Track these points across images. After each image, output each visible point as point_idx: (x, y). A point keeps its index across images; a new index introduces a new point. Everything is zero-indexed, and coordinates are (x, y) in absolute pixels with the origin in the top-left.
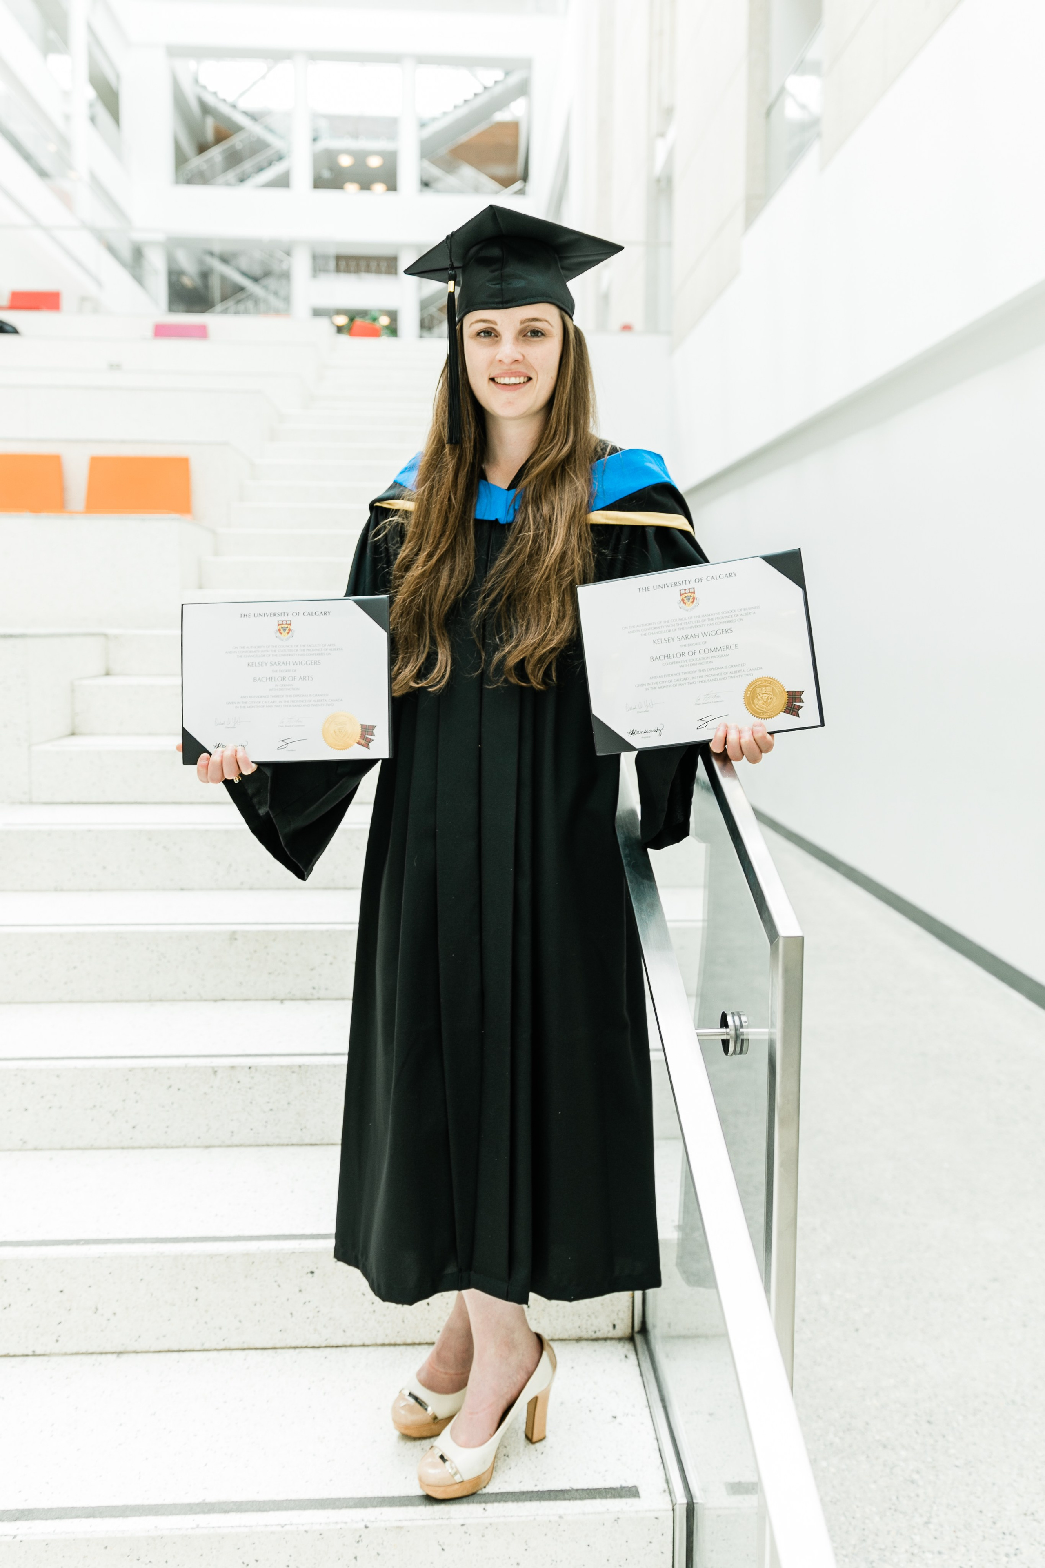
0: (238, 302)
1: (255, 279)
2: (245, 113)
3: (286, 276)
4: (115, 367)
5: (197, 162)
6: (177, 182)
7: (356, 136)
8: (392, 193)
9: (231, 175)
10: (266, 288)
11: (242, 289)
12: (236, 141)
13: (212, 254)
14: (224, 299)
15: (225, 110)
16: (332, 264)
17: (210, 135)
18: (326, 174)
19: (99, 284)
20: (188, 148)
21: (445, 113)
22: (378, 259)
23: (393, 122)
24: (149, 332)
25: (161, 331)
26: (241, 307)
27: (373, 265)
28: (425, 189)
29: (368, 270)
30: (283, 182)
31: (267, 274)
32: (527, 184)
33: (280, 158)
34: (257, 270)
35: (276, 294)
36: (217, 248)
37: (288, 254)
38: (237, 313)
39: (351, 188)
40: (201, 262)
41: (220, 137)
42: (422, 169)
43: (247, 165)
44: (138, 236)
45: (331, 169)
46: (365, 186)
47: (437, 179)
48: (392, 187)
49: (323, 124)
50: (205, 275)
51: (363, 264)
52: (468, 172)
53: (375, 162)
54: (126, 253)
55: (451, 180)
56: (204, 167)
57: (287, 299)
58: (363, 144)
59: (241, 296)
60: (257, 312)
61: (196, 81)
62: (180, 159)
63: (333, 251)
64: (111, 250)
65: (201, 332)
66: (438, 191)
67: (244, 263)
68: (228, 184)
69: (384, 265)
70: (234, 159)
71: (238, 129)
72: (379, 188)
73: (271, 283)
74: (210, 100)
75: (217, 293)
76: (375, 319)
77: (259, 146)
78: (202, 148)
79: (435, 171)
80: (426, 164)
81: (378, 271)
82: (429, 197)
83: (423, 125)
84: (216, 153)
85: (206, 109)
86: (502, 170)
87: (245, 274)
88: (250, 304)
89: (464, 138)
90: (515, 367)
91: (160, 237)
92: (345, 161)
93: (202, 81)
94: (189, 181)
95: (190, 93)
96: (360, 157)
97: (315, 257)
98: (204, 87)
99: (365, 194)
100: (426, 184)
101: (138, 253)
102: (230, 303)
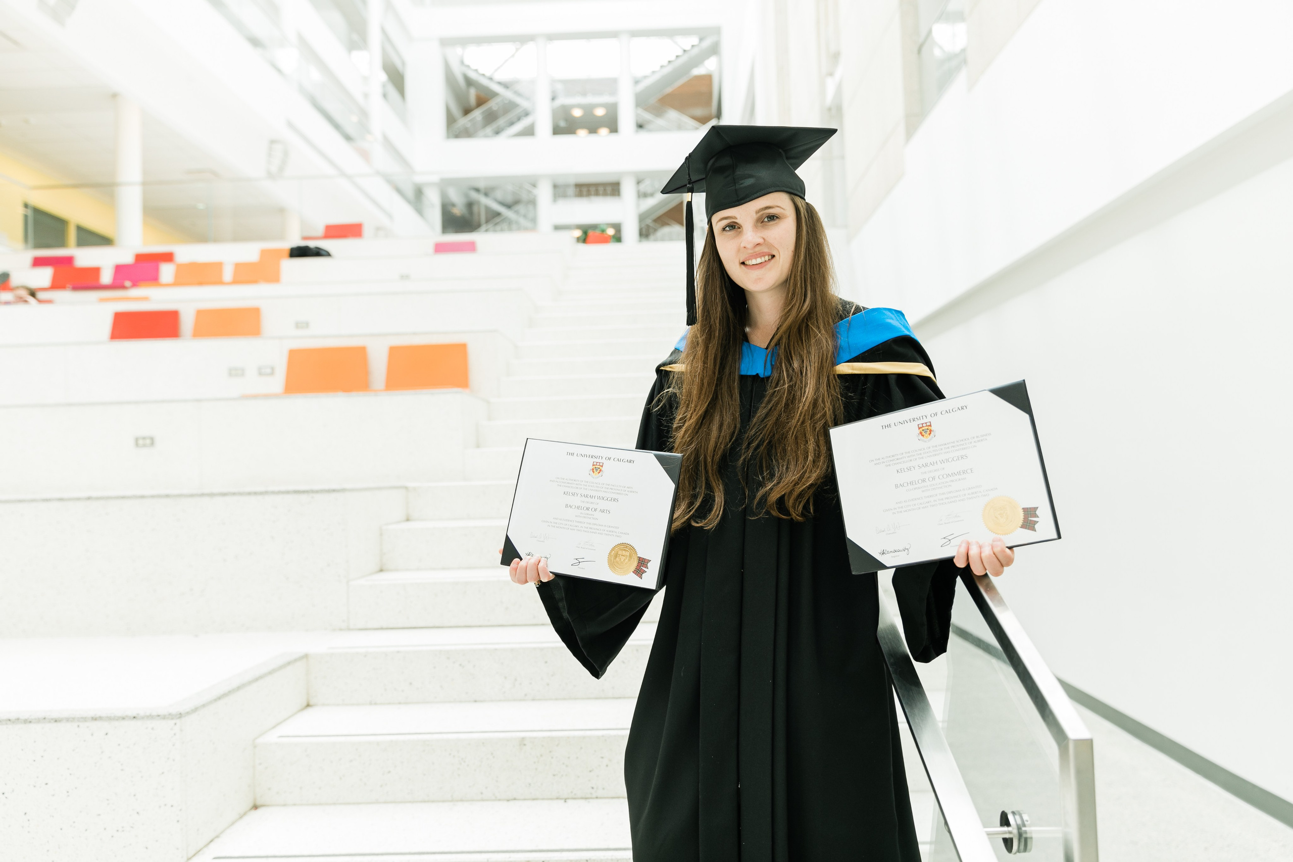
0: (496, 224)
1: (509, 206)
2: (499, 83)
3: (533, 202)
4: (404, 277)
5: (463, 122)
6: (448, 137)
7: (584, 94)
8: (614, 136)
9: (489, 130)
10: (517, 212)
11: (498, 214)
12: (493, 104)
13: (477, 190)
14: (487, 221)
15: (485, 82)
16: (571, 191)
17: (473, 100)
18: (562, 124)
19: (390, 216)
20: (456, 111)
21: (654, 72)
22: (605, 185)
23: (614, 81)
24: (431, 249)
25: (440, 248)
26: (498, 228)
27: (601, 189)
28: (640, 130)
29: (597, 194)
30: (529, 132)
31: (517, 202)
32: (720, 120)
33: (527, 114)
34: (509, 199)
35: (525, 216)
36: (481, 185)
37: (534, 186)
38: (495, 231)
39: (582, 133)
40: (466, 195)
41: (480, 102)
42: (637, 115)
43: (501, 122)
44: (419, 179)
45: (566, 120)
46: (593, 130)
47: (649, 122)
48: (614, 129)
49: (559, 87)
50: (470, 205)
51: (593, 189)
52: (673, 115)
53: (600, 112)
54: (410, 194)
55: (660, 122)
56: (469, 125)
57: (534, 220)
58: (590, 99)
59: (497, 220)
60: (510, 229)
61: (462, 63)
62: (451, 120)
63: (573, 181)
64: (399, 191)
65: (471, 247)
66: (650, 131)
67: (499, 195)
68: (486, 136)
69: (609, 189)
70: (491, 118)
71: (494, 95)
72: (604, 131)
73: (521, 208)
74: (472, 75)
75: (483, 218)
76: (603, 231)
77: (511, 106)
78: (467, 111)
79: (647, 116)
80: (640, 111)
81: (605, 194)
82: (643, 135)
83: (637, 82)
84: (477, 114)
85: (469, 82)
86: (699, 112)
87: (502, 204)
88: (505, 226)
89: (669, 90)
90: (758, 249)
91: (435, 178)
92: (577, 113)
93: (467, 62)
94: (457, 136)
95: (458, 71)
96: (588, 109)
97: (555, 186)
98: (468, 66)
99: (593, 137)
100: (640, 126)
101: (419, 192)
102: (490, 226)
